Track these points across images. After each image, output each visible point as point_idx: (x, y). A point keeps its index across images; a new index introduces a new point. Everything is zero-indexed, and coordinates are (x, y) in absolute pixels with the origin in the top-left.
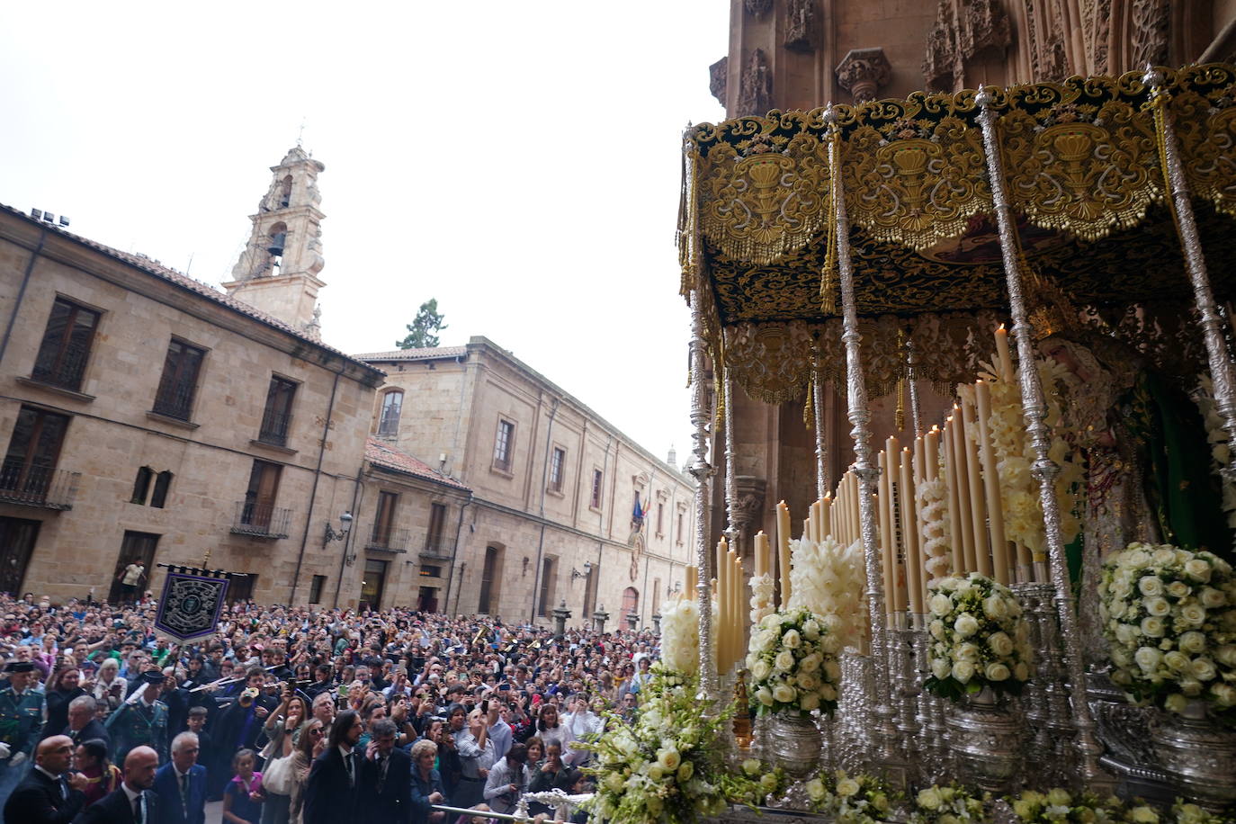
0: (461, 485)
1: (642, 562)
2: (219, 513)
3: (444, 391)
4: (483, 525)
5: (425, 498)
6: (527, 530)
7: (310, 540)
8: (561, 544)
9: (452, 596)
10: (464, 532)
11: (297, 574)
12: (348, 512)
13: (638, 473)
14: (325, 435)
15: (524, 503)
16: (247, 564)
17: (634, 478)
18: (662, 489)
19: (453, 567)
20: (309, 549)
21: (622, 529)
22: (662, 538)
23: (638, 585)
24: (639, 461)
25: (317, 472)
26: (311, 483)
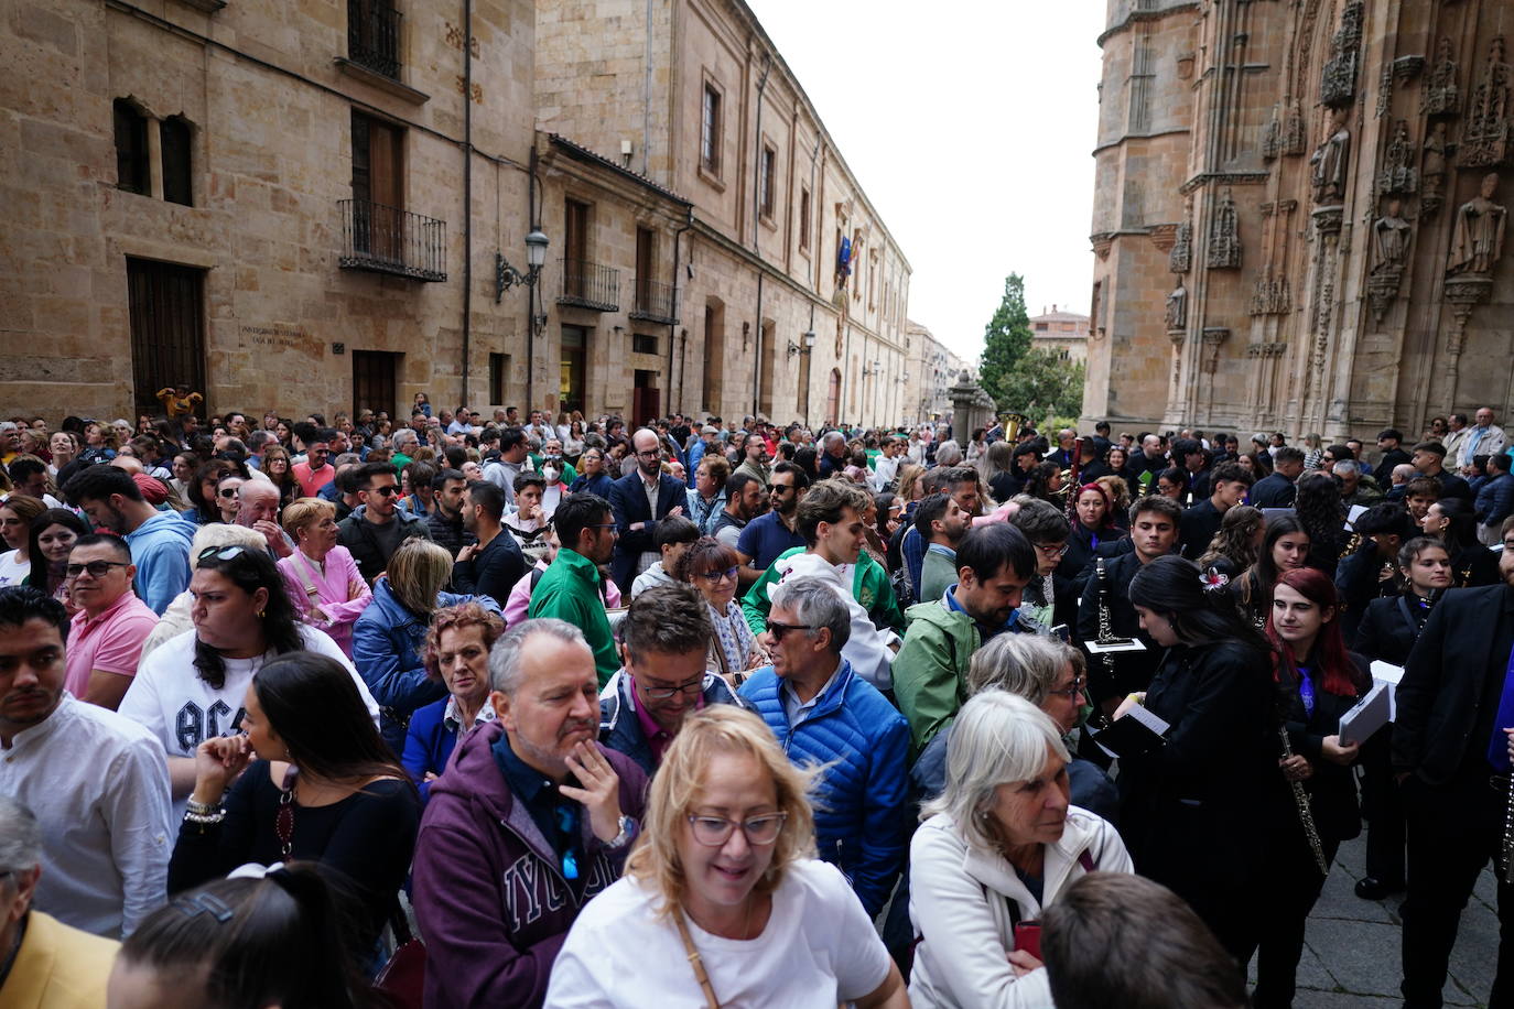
0: (674, 193)
1: (845, 333)
2: (310, 225)
4: (700, 268)
5: (628, 213)
6: (744, 279)
7: (476, 286)
8: (777, 303)
9: (675, 385)
11: (465, 351)
13: (842, 200)
14: (467, 68)
16: (381, 334)
17: (838, 206)
19: (672, 336)
20: (479, 304)
21: (828, 285)
22: (859, 299)
23: (841, 365)
25: (466, 148)
26: (459, 171)
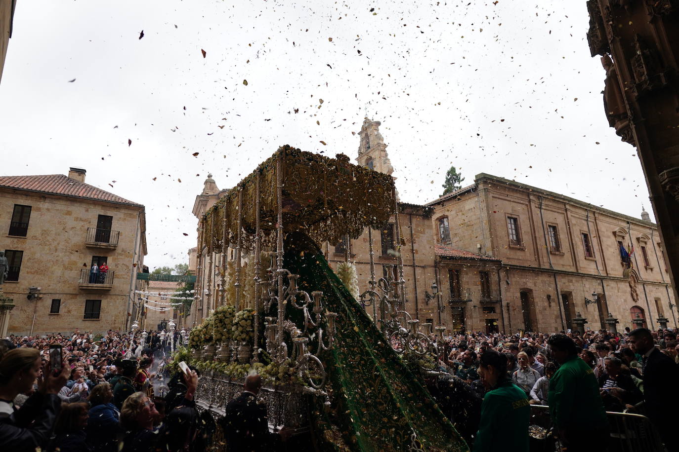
0: (493, 258)
1: (639, 288)
3: (469, 210)
4: (514, 280)
5: (475, 270)
6: (545, 278)
7: (419, 301)
8: (571, 284)
9: (506, 322)
10: (503, 286)
12: (434, 284)
13: (617, 229)
14: (413, 247)
15: (537, 263)
17: (614, 233)
18: (640, 236)
19: (501, 306)
20: (419, 307)
21: (615, 267)
22: (652, 269)
23: (641, 303)
24: (615, 221)
25: (414, 266)
26: (412, 273)
